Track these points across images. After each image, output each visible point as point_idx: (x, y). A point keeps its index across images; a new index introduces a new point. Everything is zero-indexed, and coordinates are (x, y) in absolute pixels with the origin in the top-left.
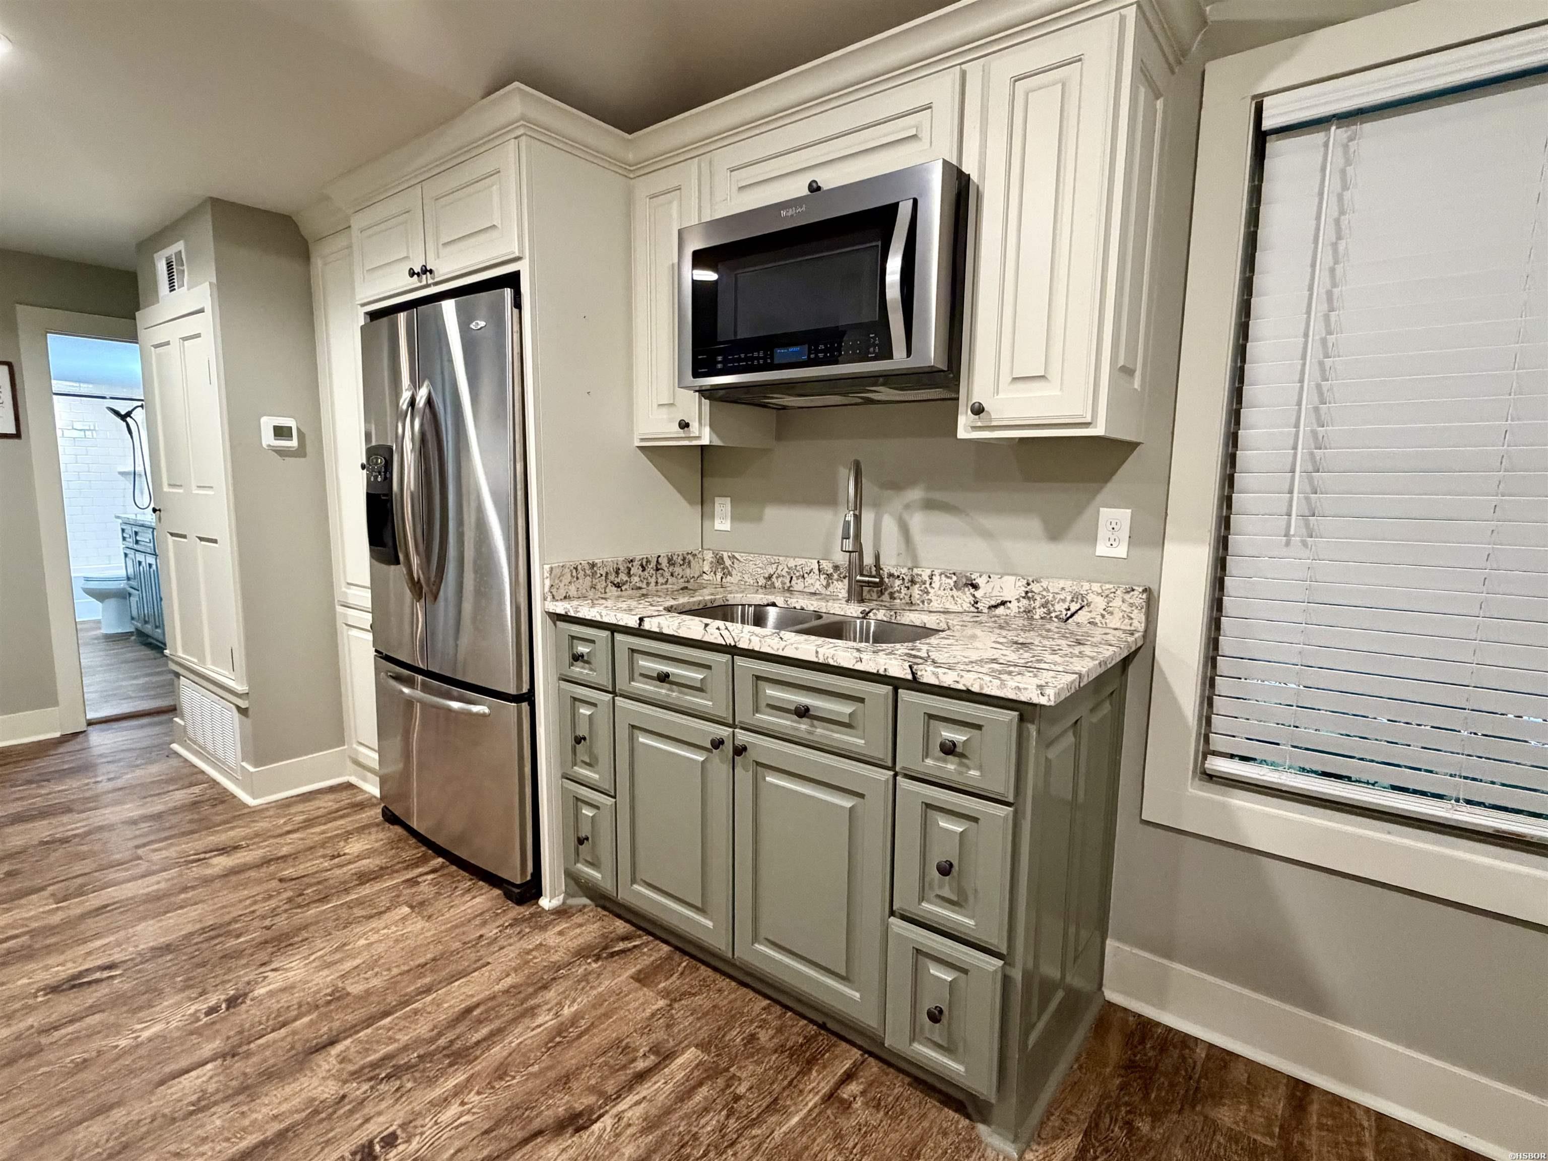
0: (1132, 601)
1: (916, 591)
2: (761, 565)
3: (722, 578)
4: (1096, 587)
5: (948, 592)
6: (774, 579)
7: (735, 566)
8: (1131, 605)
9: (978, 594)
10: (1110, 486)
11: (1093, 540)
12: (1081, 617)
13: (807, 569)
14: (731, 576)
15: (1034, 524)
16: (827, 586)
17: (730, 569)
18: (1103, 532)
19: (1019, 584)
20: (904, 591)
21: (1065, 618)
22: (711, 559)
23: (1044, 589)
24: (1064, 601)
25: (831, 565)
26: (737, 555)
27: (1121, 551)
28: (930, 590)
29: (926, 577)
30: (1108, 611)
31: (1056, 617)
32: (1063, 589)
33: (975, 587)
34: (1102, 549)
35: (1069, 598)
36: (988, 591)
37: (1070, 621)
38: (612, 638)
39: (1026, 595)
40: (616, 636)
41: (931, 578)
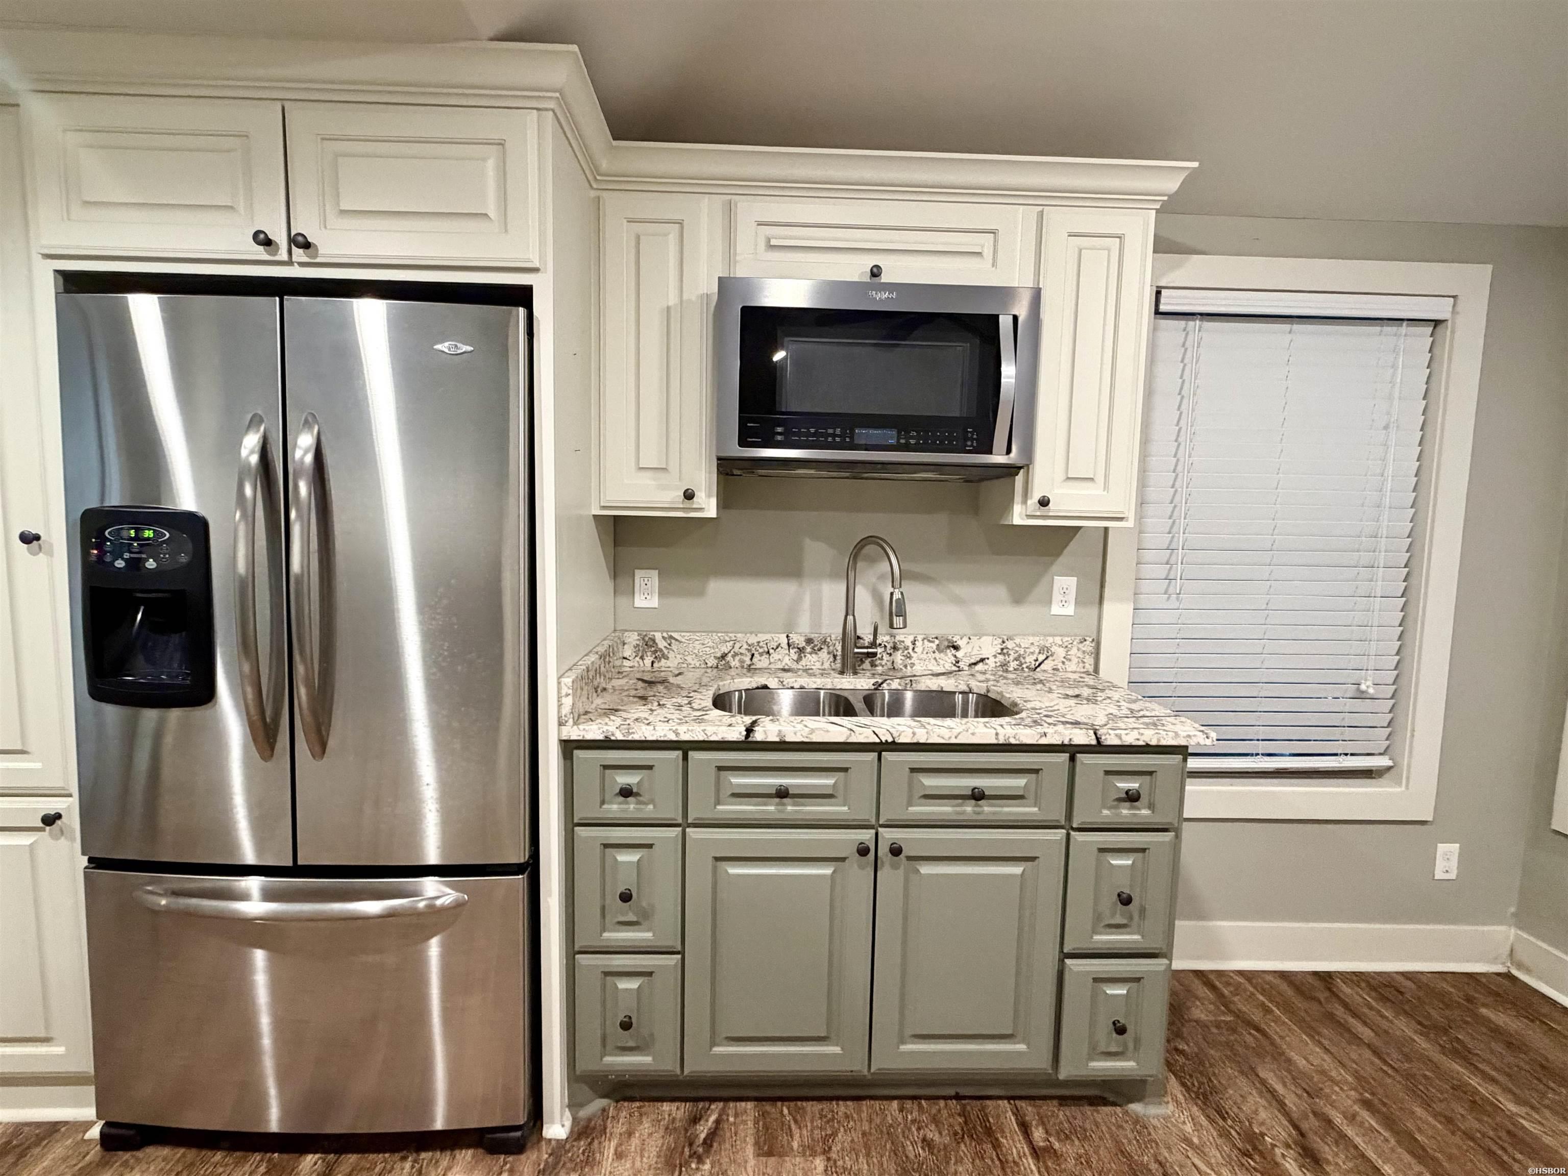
0: (1084, 649)
1: (898, 657)
2: (711, 644)
3: (653, 663)
4: (1058, 640)
5: (931, 655)
6: (729, 658)
7: (674, 647)
8: (1084, 652)
9: (960, 654)
10: (1062, 559)
11: (1048, 601)
12: (1047, 665)
13: (774, 645)
14: (667, 658)
15: (1001, 591)
16: (799, 659)
17: (666, 651)
18: (1057, 596)
19: (995, 642)
20: (886, 657)
21: (1034, 667)
22: (635, 643)
23: (1017, 646)
24: (1032, 653)
25: (803, 639)
26: (675, 635)
27: (1070, 610)
28: (912, 653)
29: (908, 642)
30: (1067, 658)
31: (1027, 667)
32: (1032, 644)
33: (956, 648)
34: (1056, 609)
35: (1037, 651)
36: (967, 652)
37: (1038, 669)
38: (685, 758)
39: (1002, 652)
40: (691, 754)
41: (914, 643)
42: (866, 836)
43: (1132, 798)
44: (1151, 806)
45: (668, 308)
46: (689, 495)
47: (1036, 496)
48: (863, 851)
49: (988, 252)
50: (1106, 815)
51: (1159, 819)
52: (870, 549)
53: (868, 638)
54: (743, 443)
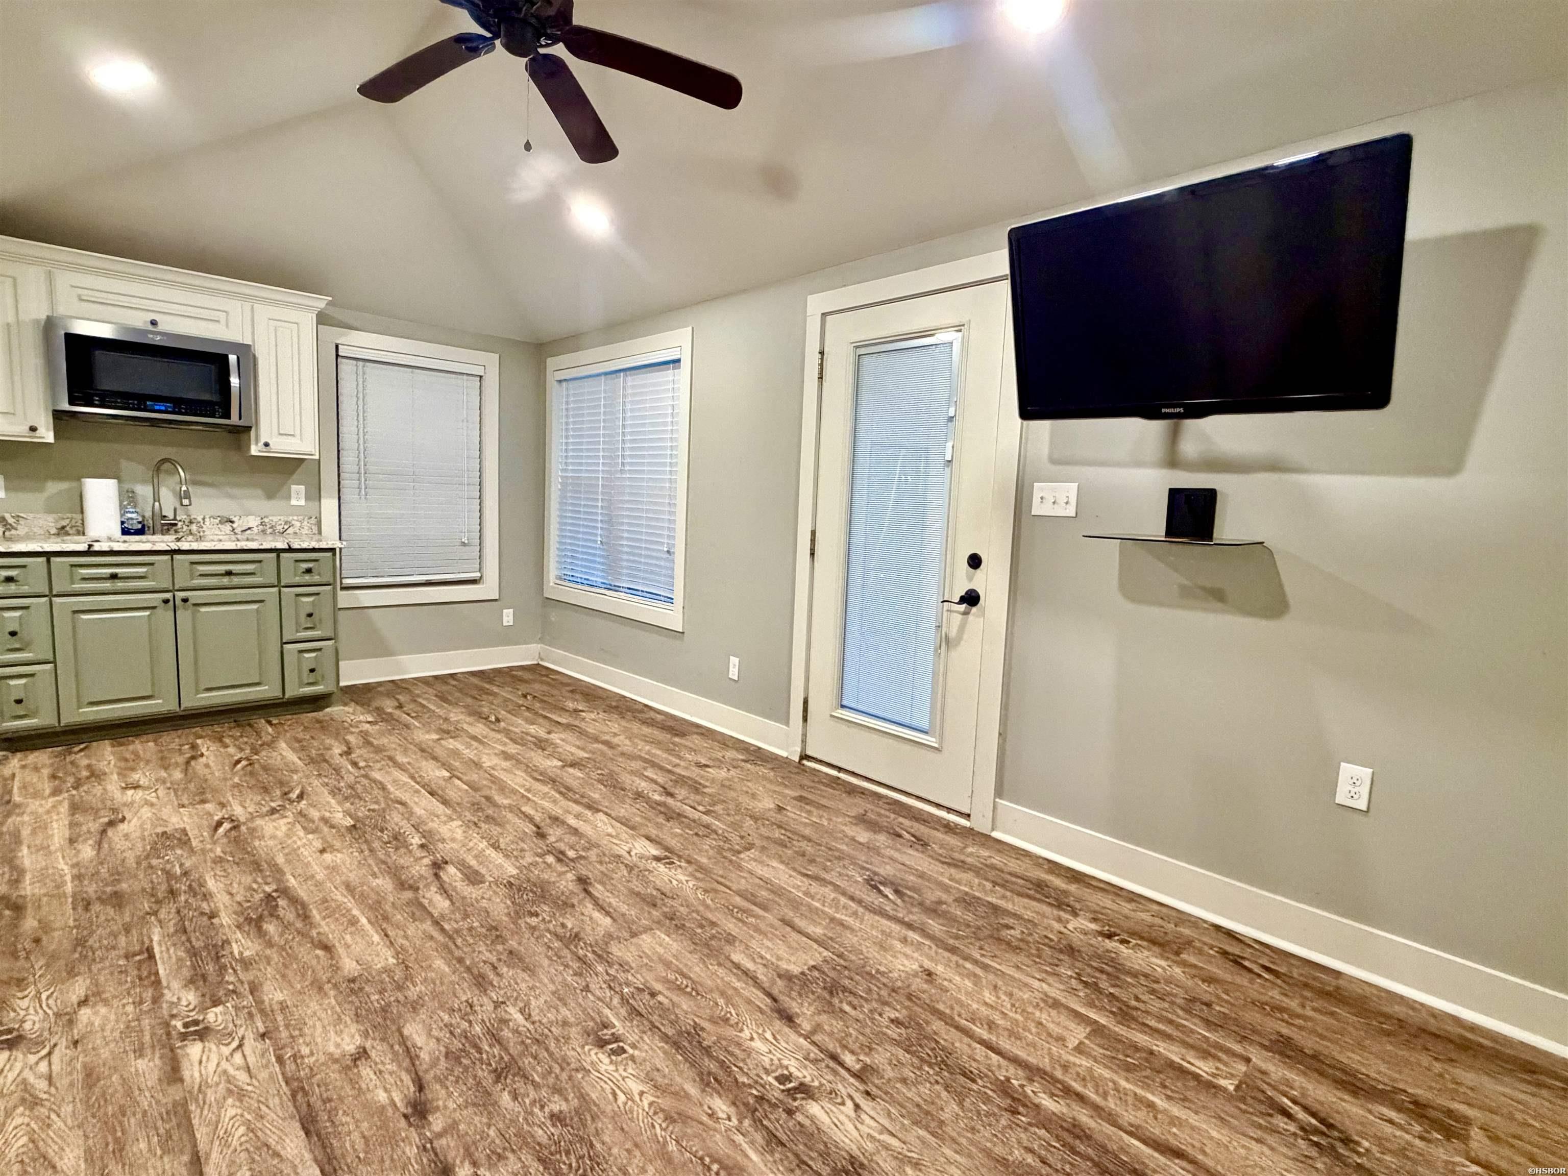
0: (311, 523)
1: (194, 527)
2: (52, 520)
3: (4, 532)
4: (296, 518)
5: (216, 526)
6: (68, 528)
7: (21, 522)
9: (235, 525)
10: (295, 476)
11: (289, 497)
12: (290, 531)
14: (16, 529)
15: (259, 492)
17: (14, 524)
18: (294, 495)
19: (257, 519)
20: (185, 528)
21: (282, 532)
23: (271, 521)
24: (281, 524)
26: (22, 515)
27: (302, 502)
28: (203, 525)
29: (200, 519)
30: (301, 527)
31: (278, 532)
32: (280, 520)
33: (232, 522)
34: (294, 502)
35: (284, 523)
36: (239, 524)
37: (285, 534)
38: (48, 561)
39: (261, 524)
40: (53, 559)
41: (204, 519)
42: (168, 596)
43: (309, 571)
44: (319, 574)
45: (8, 324)
46: (33, 429)
47: (263, 441)
48: (166, 601)
49: (223, 321)
50: (297, 580)
51: (324, 580)
52: (167, 466)
53: (171, 515)
54: (72, 402)
